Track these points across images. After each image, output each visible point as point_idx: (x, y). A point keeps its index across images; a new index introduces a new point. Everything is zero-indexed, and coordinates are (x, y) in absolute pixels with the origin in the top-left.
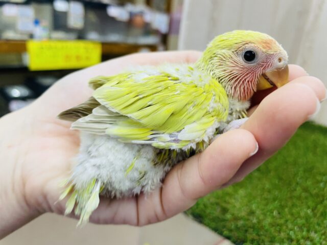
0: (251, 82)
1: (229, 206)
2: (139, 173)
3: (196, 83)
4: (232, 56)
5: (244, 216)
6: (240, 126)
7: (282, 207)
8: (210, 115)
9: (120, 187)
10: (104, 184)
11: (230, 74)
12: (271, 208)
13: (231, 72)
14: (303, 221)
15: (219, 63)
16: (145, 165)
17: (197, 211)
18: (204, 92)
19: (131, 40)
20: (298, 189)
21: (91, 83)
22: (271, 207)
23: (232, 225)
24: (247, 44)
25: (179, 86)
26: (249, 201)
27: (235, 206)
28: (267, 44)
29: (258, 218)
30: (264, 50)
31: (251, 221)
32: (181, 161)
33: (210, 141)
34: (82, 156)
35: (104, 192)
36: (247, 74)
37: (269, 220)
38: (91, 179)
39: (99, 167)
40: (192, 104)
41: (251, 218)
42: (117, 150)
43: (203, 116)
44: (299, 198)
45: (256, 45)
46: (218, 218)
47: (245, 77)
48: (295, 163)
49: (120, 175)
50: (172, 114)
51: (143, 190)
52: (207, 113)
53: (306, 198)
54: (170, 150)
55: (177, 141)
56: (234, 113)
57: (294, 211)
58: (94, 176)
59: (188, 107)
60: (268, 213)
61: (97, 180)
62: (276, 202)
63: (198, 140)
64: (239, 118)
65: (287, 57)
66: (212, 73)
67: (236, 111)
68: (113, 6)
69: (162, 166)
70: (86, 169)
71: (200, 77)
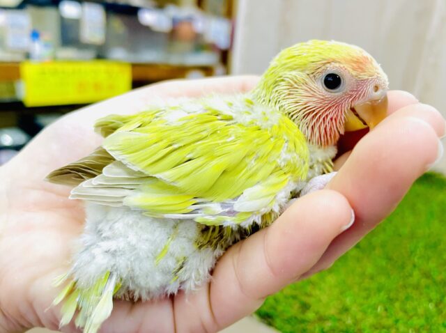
0: (336, 120)
1: (311, 301)
2: (175, 261)
3: (259, 124)
4: (307, 80)
5: (333, 315)
6: (325, 185)
7: (391, 300)
8: (282, 172)
9: (146, 284)
10: (121, 279)
11: (305, 108)
12: (373, 302)
13: (305, 104)
14: (422, 321)
15: (287, 92)
16: (184, 248)
17: (265, 309)
18: (271, 137)
19: (175, 60)
20: (416, 274)
21: (97, 126)
22: (374, 300)
23: (315, 329)
24: (329, 63)
25: (233, 129)
26: (342, 293)
27: (320, 301)
28: (359, 64)
29: (354, 318)
30: (354, 73)
31: (344, 322)
32: (238, 241)
33: (282, 210)
34: (87, 238)
35: (122, 293)
36: (330, 108)
37: (371, 320)
38: (103, 272)
39: (114, 254)
40: (254, 156)
41: (344, 317)
42: (141, 227)
43: (271, 174)
44: (417, 287)
45: (342, 66)
46: (296, 318)
47: (327, 113)
48: (413, 236)
49: (147, 265)
50: (224, 172)
51: (182, 288)
52: (278, 169)
53: (427, 287)
54: (221, 227)
55: (232, 213)
56: (315, 166)
57: (409, 306)
58: (107, 268)
59: (247, 160)
60: (369, 310)
61: (111, 274)
62: (382, 294)
63: (265, 210)
64: (324, 173)
65: (387, 83)
66: (278, 106)
67: (318, 162)
68: (149, 9)
69: (210, 249)
70: (94, 258)
71: (264, 114)
